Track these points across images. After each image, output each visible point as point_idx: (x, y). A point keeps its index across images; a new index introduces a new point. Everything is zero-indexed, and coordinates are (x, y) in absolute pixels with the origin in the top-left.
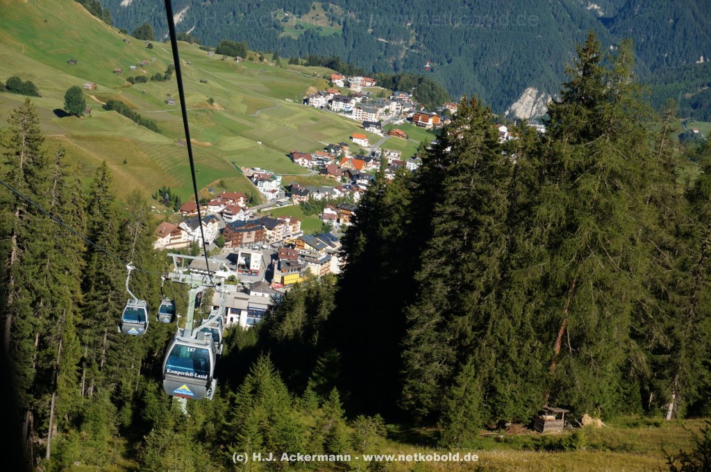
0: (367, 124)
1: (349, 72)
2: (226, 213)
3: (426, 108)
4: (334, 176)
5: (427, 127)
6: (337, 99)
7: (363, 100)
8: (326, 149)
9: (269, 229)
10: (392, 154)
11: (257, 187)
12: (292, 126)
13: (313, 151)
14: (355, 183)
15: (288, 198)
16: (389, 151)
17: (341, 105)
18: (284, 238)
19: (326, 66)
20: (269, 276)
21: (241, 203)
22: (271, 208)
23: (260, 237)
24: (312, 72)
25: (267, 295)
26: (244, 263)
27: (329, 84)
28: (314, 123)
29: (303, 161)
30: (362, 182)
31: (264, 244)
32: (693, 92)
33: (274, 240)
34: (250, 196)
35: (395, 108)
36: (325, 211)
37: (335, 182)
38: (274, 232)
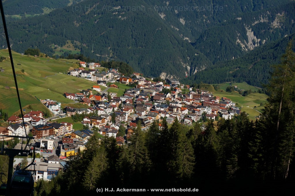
0: (99, 82)
1: (88, 61)
2: (33, 121)
3: (125, 76)
4: (87, 104)
5: (126, 84)
6: (84, 72)
7: (95, 72)
8: (81, 92)
9: (56, 129)
10: (113, 94)
11: (49, 108)
12: (63, 83)
13: (76, 93)
14: (97, 106)
15: (65, 113)
16: (111, 93)
17: (86, 75)
18: (64, 133)
19: (77, 59)
20: (58, 152)
21: (41, 116)
22: (56, 119)
23: (52, 133)
24: (71, 62)
25: (58, 163)
26: (44, 146)
27: (79, 66)
28: (74, 81)
29: (71, 97)
30: (101, 106)
31: (54, 136)
32: (233, 71)
33: (59, 134)
34: (45, 113)
35: (111, 76)
36: (84, 120)
37: (88, 106)
38: (59, 130)
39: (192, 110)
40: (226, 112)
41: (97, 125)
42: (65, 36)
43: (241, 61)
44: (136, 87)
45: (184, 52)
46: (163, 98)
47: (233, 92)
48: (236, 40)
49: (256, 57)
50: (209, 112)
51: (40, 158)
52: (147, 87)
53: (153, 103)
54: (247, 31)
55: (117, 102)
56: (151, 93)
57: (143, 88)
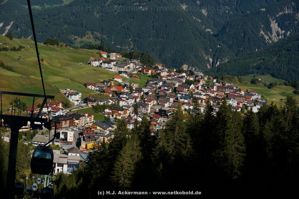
0: (120, 72)
1: (109, 51)
2: (52, 112)
3: (147, 66)
4: (108, 94)
5: (148, 75)
6: (104, 62)
7: (117, 63)
8: (102, 83)
9: (76, 120)
10: (135, 85)
11: (69, 98)
12: (84, 73)
13: (96, 83)
14: (119, 97)
15: (85, 104)
16: (133, 83)
17: (106, 65)
18: (85, 124)
19: (97, 49)
20: (79, 144)
21: (60, 106)
22: (77, 109)
23: (72, 124)
24: (92, 52)
25: (78, 155)
26: (64, 138)
27: (100, 56)
28: (95, 72)
29: (92, 87)
30: (123, 96)
31: (74, 128)
32: (256, 63)
33: (80, 125)
34: (65, 103)
35: (132, 66)
36: (106, 111)
37: (109, 97)
38: (79, 121)
39: (217, 102)
40: (251, 105)
41: (119, 116)
42: (85, 27)
43: (265, 53)
44: (158, 78)
45: (206, 44)
46: (187, 90)
47: (258, 84)
48: (260, 31)
49: (280, 49)
50: (234, 104)
51: (59, 150)
52: (169, 78)
53: (177, 94)
54: (271, 23)
55: (139, 92)
56: (174, 84)
57: (166, 79)
